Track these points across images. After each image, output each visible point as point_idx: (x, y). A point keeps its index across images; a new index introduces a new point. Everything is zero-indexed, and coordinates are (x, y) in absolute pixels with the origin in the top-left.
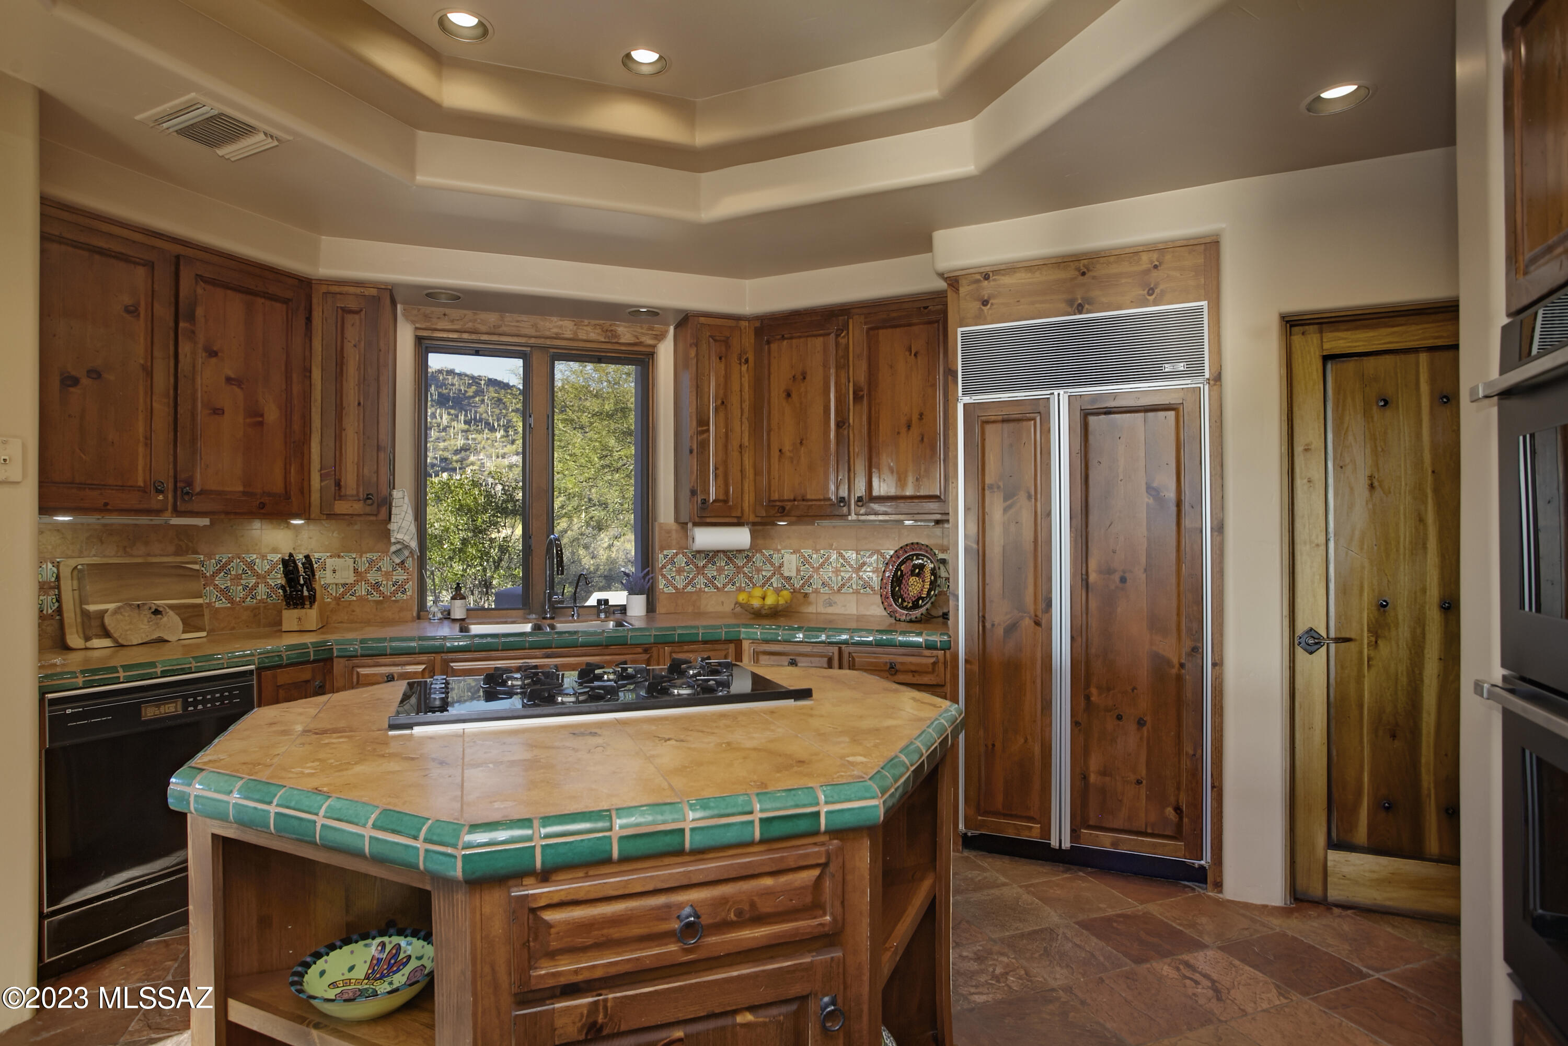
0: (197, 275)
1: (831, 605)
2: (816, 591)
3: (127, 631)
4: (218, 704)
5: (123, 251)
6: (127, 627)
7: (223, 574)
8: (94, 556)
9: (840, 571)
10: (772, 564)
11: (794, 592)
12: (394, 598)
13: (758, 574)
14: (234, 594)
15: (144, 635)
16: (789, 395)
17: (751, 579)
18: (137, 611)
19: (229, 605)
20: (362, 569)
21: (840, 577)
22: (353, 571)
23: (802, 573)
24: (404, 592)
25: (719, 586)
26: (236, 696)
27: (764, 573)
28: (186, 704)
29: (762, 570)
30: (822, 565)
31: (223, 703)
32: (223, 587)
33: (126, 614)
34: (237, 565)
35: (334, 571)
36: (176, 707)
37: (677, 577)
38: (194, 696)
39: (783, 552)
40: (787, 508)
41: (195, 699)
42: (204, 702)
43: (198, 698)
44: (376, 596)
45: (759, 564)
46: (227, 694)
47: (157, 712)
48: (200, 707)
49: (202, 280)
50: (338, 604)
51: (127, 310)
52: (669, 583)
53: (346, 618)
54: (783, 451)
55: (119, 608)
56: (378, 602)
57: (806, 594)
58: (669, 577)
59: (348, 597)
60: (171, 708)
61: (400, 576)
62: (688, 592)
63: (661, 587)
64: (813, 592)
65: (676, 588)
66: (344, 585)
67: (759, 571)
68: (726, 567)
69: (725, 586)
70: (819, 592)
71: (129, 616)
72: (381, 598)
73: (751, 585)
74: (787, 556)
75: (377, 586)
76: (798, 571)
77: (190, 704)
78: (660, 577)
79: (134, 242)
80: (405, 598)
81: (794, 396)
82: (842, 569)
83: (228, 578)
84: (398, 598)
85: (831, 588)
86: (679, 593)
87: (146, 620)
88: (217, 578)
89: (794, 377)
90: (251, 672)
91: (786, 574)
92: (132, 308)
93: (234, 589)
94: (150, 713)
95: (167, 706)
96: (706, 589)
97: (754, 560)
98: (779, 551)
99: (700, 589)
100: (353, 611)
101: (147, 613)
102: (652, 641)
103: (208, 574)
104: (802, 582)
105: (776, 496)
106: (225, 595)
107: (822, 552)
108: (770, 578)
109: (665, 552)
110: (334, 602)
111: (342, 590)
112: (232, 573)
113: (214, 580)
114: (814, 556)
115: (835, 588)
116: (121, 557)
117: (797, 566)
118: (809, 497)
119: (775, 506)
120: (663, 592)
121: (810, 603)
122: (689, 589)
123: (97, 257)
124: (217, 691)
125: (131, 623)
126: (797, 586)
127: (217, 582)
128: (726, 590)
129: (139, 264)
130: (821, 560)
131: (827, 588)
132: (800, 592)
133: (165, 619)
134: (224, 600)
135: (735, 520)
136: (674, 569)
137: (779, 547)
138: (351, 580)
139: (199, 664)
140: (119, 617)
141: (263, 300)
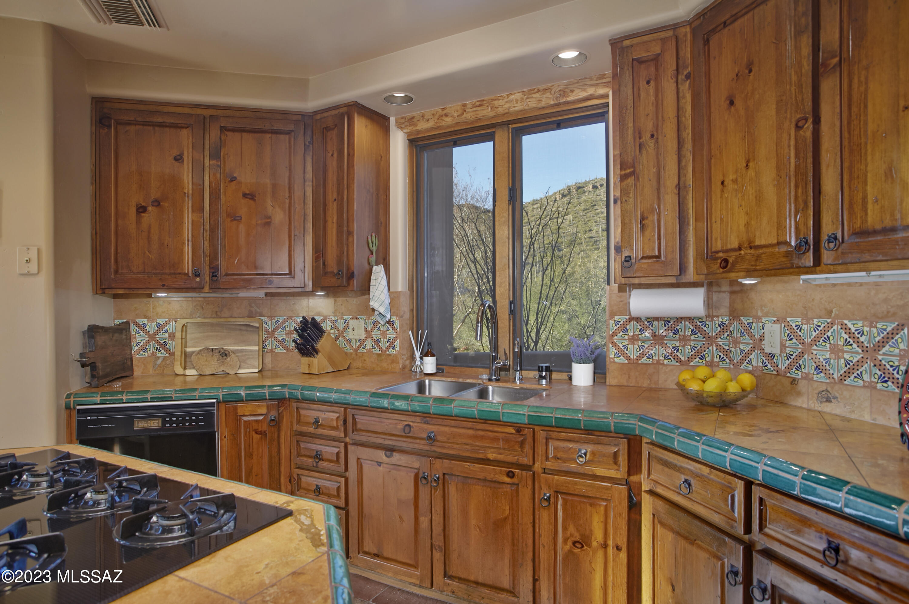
0: (221, 127)
1: (828, 400)
2: (806, 377)
3: (203, 365)
4: (187, 424)
5: (173, 121)
6: (204, 363)
7: (280, 330)
8: (199, 317)
9: (843, 352)
10: (752, 336)
11: (778, 375)
12: (388, 353)
13: (736, 347)
14: (288, 344)
15: (213, 369)
16: (732, 103)
17: (727, 352)
18: (211, 353)
19: (285, 351)
20: (369, 329)
21: (842, 361)
22: (364, 330)
23: (788, 350)
24: (394, 348)
25: (683, 359)
26: (201, 420)
27: (742, 347)
28: (164, 423)
29: (739, 343)
30: (815, 341)
31: (191, 424)
32: (280, 339)
33: (204, 355)
34: (290, 324)
35: (353, 330)
36: (158, 423)
37: (630, 346)
38: (171, 417)
39: (764, 319)
40: (731, 261)
41: (171, 419)
42: (177, 423)
43: (173, 419)
44: (377, 351)
45: (737, 335)
46: (194, 418)
47: (146, 425)
48: (174, 425)
49: (225, 130)
50: (357, 355)
51: (176, 159)
52: (621, 353)
53: (361, 365)
54: (726, 183)
55: (201, 351)
56: (379, 355)
57: (794, 380)
58: (621, 346)
59: (362, 350)
60: (156, 424)
61: (391, 335)
62: (642, 364)
63: (612, 356)
64: (803, 378)
65: (628, 358)
66: (360, 340)
67: (736, 343)
68: (692, 337)
69: (690, 359)
70: (812, 379)
71: (206, 356)
72: (380, 352)
73: (727, 360)
74: (768, 326)
75: (377, 342)
76: (783, 346)
77: (168, 422)
78: (611, 346)
79: (179, 114)
80: (394, 353)
81: (739, 103)
82: (845, 348)
83: (284, 333)
84: (391, 353)
85: (829, 376)
86: (633, 364)
87: (216, 359)
88: (276, 333)
89: (737, 75)
90: (214, 403)
91: (767, 350)
92: (178, 157)
93: (289, 340)
94: (140, 425)
95: (152, 422)
96: (666, 362)
97: (731, 329)
98: (759, 318)
99: (659, 361)
100: (365, 360)
101: (217, 355)
102: (526, 421)
103: (270, 330)
104: (788, 362)
105: (718, 245)
106: (282, 345)
107: (815, 321)
108: (749, 353)
109: (616, 318)
110: (354, 353)
111: (358, 344)
112: (287, 329)
113: (274, 334)
114: (805, 327)
115: (835, 376)
116: (214, 318)
117: (781, 340)
118: (757, 243)
119: (716, 259)
120: (614, 362)
121: (799, 394)
122: (644, 360)
123: (157, 128)
124: (187, 415)
125: (206, 361)
126: (782, 367)
127: (276, 336)
128: (692, 364)
129: (183, 128)
130: (814, 334)
131: (822, 375)
132: (785, 376)
133: (228, 359)
134: (281, 348)
135: (673, 280)
136: (626, 337)
137: (760, 314)
138: (363, 337)
139: (178, 395)
140: (200, 356)
141: (270, 135)
